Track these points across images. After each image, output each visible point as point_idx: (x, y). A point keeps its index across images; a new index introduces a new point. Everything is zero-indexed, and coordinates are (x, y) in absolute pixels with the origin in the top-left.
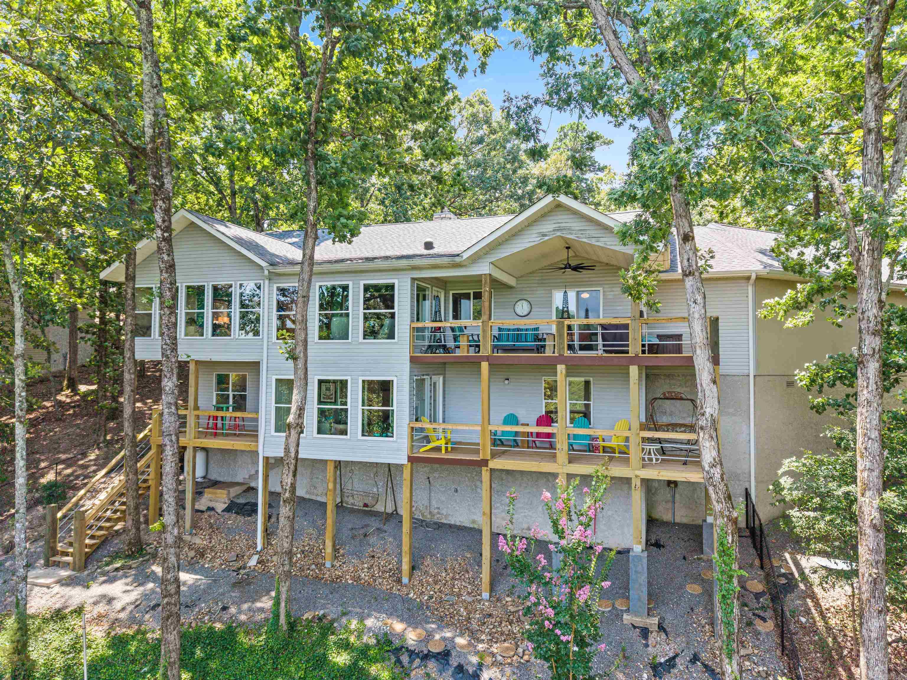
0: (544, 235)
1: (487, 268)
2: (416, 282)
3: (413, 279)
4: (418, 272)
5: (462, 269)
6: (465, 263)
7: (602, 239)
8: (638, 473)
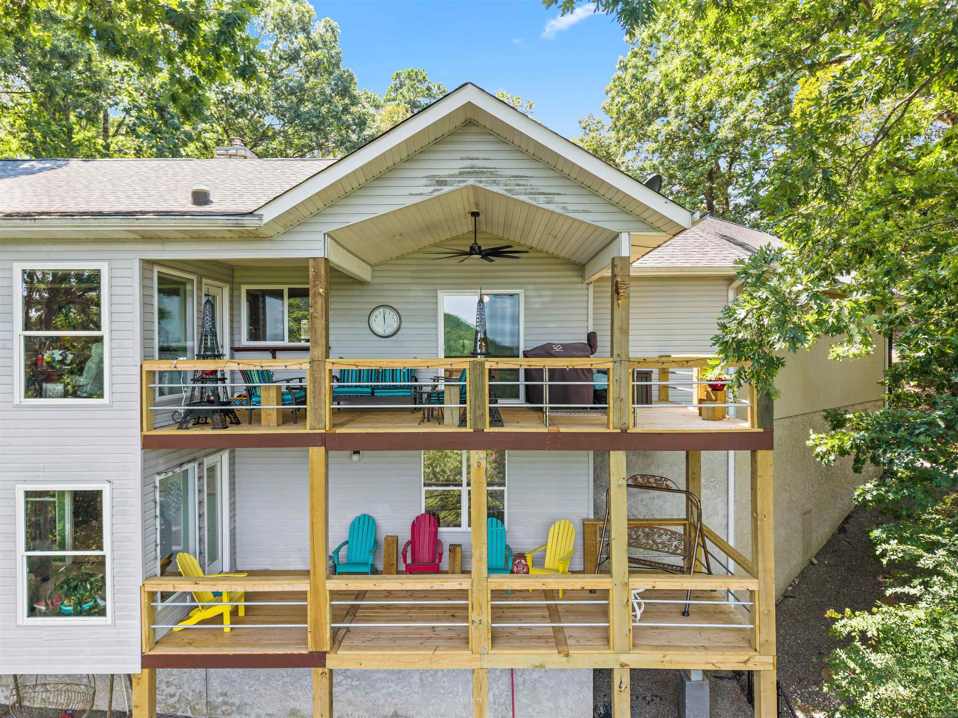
0: (441, 183)
1: (320, 245)
2: (156, 269)
3: (148, 264)
4: (158, 247)
5: (260, 245)
6: (269, 233)
7: (557, 198)
8: (624, 658)
